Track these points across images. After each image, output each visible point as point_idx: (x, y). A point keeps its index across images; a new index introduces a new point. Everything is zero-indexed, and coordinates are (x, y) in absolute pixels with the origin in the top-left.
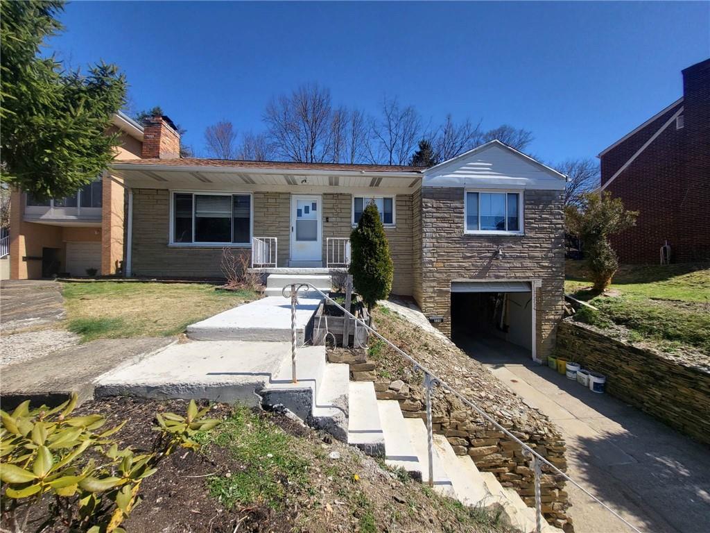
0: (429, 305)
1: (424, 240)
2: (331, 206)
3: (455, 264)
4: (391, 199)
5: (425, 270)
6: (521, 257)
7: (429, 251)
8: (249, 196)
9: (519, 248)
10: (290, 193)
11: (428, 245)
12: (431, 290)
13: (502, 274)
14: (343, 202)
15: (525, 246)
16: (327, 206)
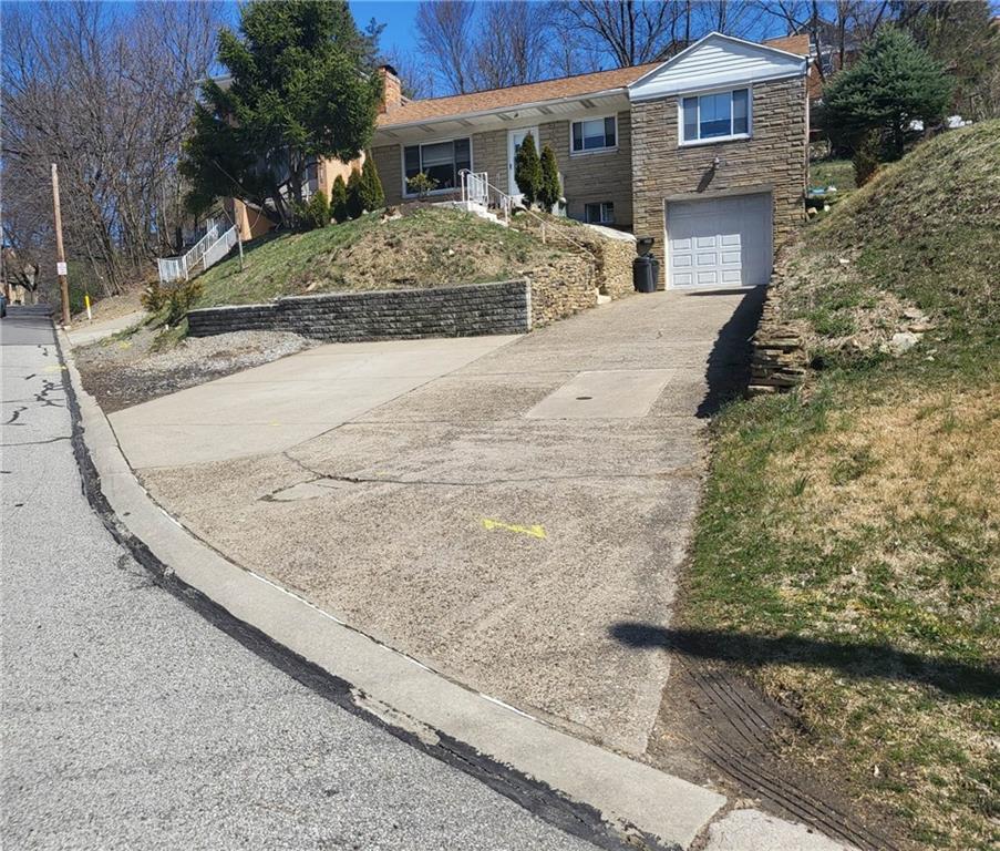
0: (640, 226)
1: (633, 158)
2: (547, 137)
3: (668, 180)
4: (613, 118)
5: (635, 189)
6: (747, 163)
7: (640, 170)
8: (467, 140)
9: (745, 152)
10: (506, 130)
11: (638, 163)
12: (643, 210)
13: (722, 185)
14: (560, 130)
15: (752, 149)
16: (543, 137)
